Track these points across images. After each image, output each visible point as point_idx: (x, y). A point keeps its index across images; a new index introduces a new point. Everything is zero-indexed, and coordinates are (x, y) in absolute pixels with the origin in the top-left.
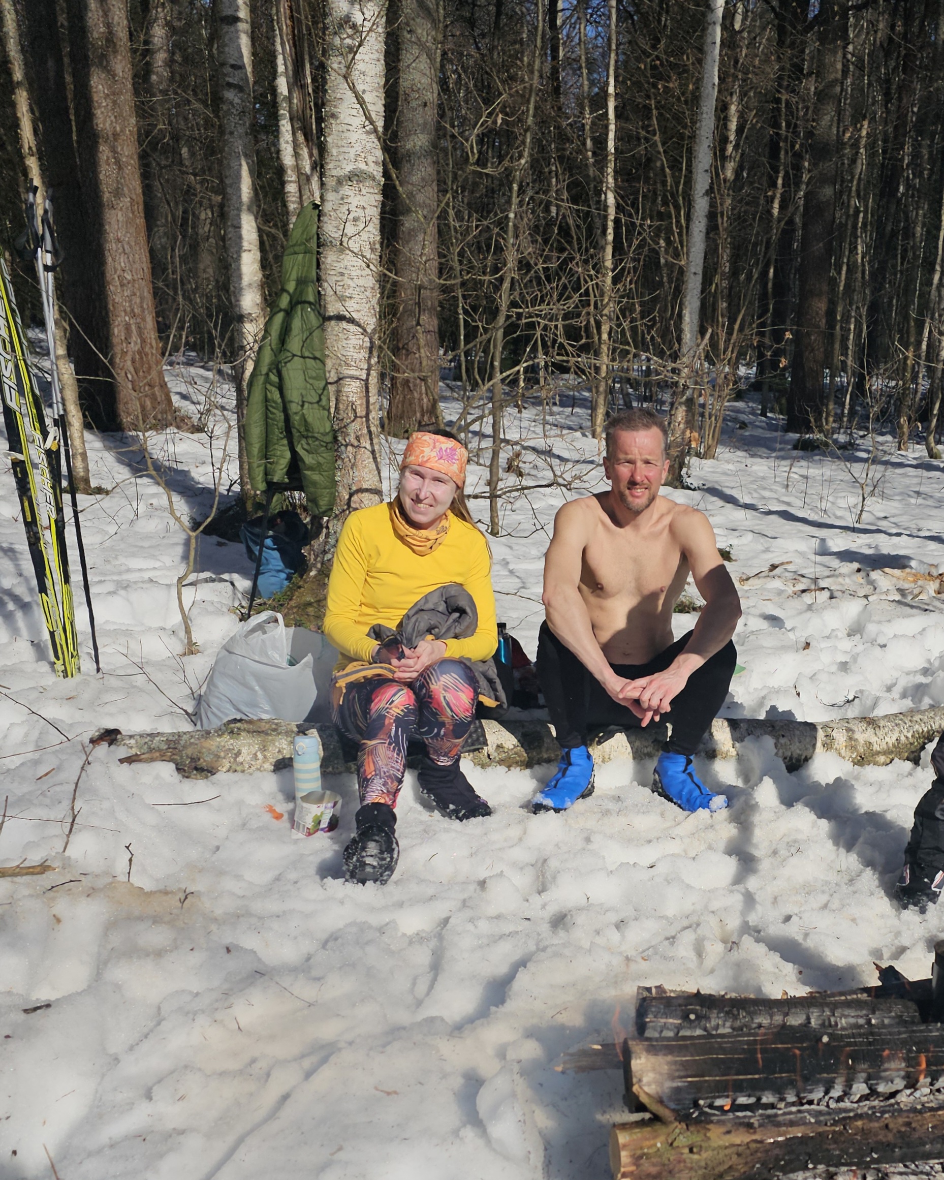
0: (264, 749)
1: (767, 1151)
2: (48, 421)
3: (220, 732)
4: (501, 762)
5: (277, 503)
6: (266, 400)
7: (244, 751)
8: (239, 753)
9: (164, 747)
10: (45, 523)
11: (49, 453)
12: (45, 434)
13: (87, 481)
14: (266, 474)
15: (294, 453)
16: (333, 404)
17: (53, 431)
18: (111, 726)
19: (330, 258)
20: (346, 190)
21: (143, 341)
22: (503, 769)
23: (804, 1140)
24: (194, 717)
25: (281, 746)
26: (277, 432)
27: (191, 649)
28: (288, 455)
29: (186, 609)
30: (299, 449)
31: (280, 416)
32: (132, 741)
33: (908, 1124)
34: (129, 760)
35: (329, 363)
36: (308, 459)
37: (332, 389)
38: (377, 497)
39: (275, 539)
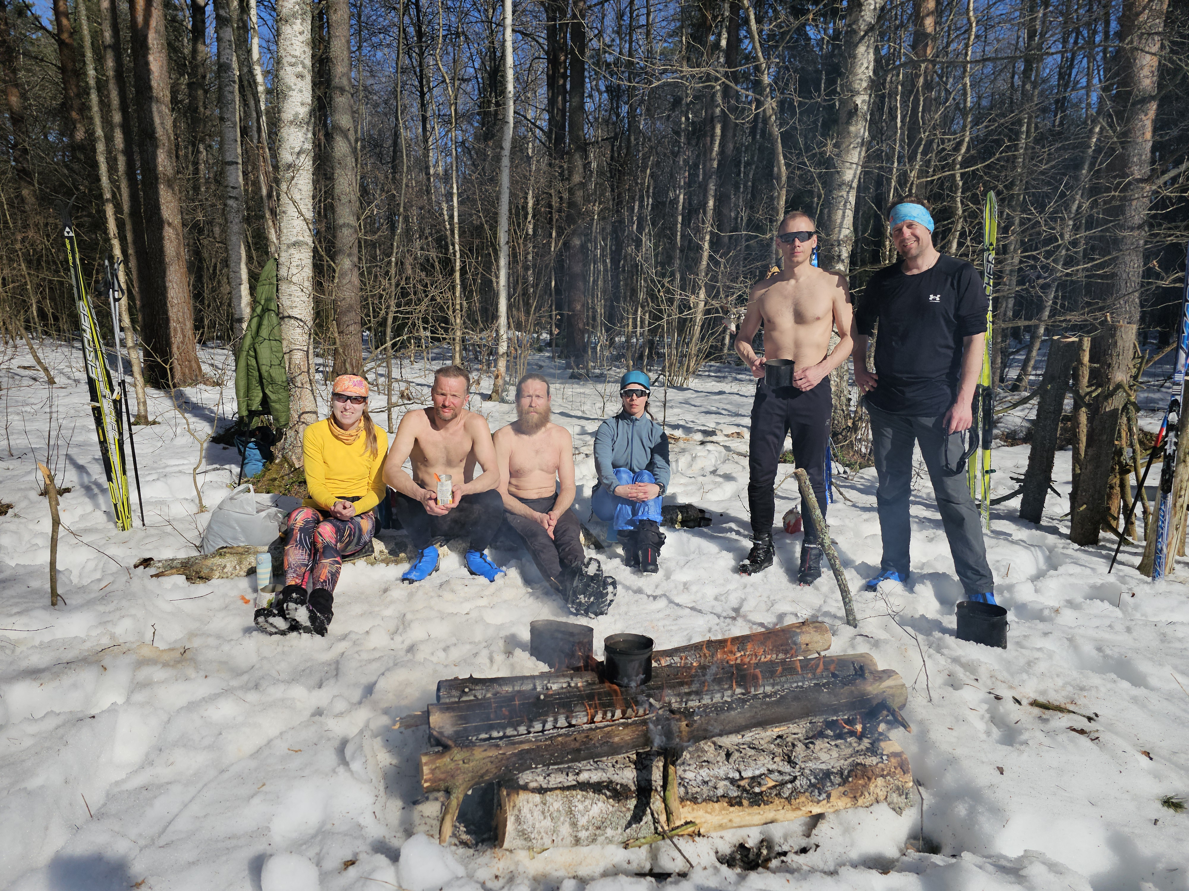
0: (240, 563)
1: (508, 759)
2: (115, 383)
3: (213, 555)
4: (383, 561)
5: (256, 423)
6: (248, 365)
7: (228, 565)
8: (225, 567)
9: (179, 566)
10: (112, 442)
11: (115, 401)
12: (112, 391)
13: (146, 417)
14: (248, 406)
15: (264, 394)
16: (287, 366)
17: (117, 389)
18: (148, 556)
19: (283, 287)
20: (292, 251)
21: (184, 336)
22: (383, 565)
23: (528, 751)
24: (199, 548)
25: (251, 560)
26: (255, 383)
27: (202, 509)
28: (261, 395)
29: (199, 487)
30: (267, 391)
31: (256, 374)
32: (160, 564)
33: (587, 737)
34: (157, 576)
35: (285, 343)
36: (273, 397)
37: (286, 357)
38: (314, 416)
39: (256, 443)
